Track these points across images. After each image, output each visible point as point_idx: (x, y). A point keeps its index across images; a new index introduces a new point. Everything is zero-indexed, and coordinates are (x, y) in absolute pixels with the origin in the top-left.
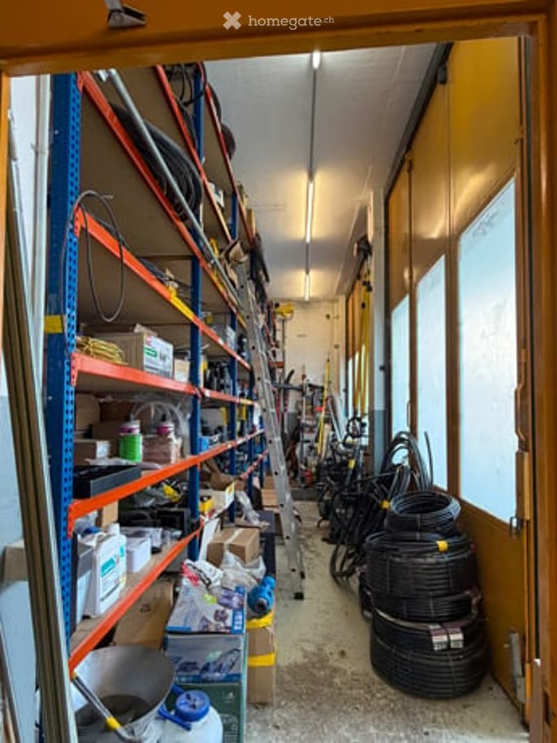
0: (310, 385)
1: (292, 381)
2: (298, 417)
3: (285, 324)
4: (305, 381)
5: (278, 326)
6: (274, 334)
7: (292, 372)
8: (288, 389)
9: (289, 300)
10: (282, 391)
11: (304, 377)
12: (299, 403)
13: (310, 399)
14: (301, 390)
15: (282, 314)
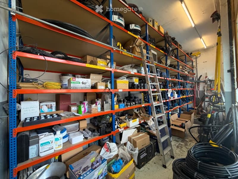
0: (209, 80)
1: (201, 79)
2: (204, 92)
3: (197, 59)
4: (207, 79)
5: (194, 60)
6: (193, 63)
7: (201, 76)
8: (200, 82)
9: (198, 50)
10: (197, 83)
11: (206, 77)
12: (204, 87)
13: (210, 85)
14: (205, 82)
15: (195, 56)
